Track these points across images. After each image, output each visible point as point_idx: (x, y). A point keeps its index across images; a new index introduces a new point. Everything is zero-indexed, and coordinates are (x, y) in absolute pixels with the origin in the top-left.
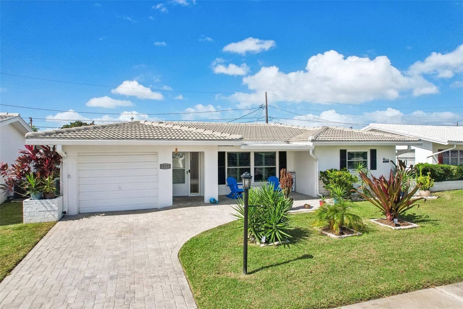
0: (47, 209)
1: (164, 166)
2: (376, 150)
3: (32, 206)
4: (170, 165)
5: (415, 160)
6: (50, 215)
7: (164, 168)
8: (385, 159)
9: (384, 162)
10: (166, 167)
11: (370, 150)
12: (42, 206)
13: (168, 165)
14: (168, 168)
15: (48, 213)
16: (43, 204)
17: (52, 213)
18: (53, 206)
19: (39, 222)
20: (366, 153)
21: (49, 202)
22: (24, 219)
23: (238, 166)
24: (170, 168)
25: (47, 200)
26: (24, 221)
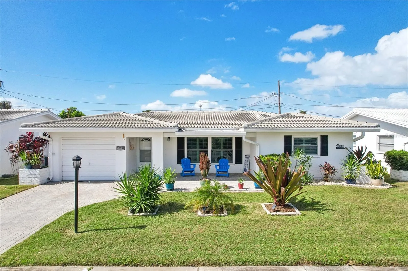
0: (33, 176)
1: (120, 148)
2: (328, 136)
3: (24, 173)
4: (124, 147)
5: (393, 146)
6: (35, 180)
7: (120, 149)
8: (339, 145)
9: (337, 148)
11: (320, 136)
12: (30, 174)
13: (123, 147)
14: (123, 149)
15: (33, 179)
16: (30, 172)
17: (36, 179)
18: (37, 174)
19: (28, 184)
20: (316, 139)
21: (34, 171)
22: (19, 182)
23: (197, 149)
25: (33, 170)
26: (19, 183)
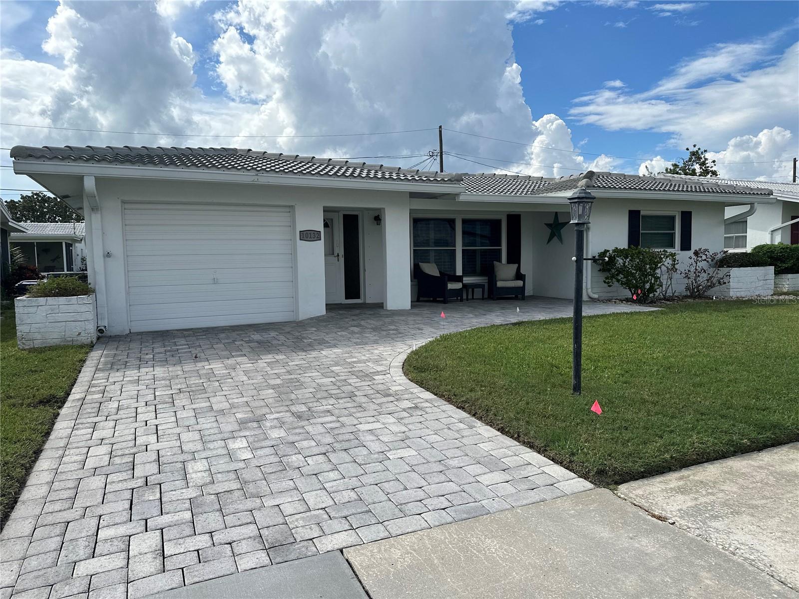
1: (307, 236)
2: (691, 212)
4: (319, 233)
7: (308, 239)
10: (310, 238)
11: (680, 213)
13: (316, 233)
14: (316, 239)
20: (673, 218)
23: (432, 247)
24: (320, 240)
